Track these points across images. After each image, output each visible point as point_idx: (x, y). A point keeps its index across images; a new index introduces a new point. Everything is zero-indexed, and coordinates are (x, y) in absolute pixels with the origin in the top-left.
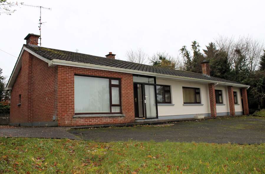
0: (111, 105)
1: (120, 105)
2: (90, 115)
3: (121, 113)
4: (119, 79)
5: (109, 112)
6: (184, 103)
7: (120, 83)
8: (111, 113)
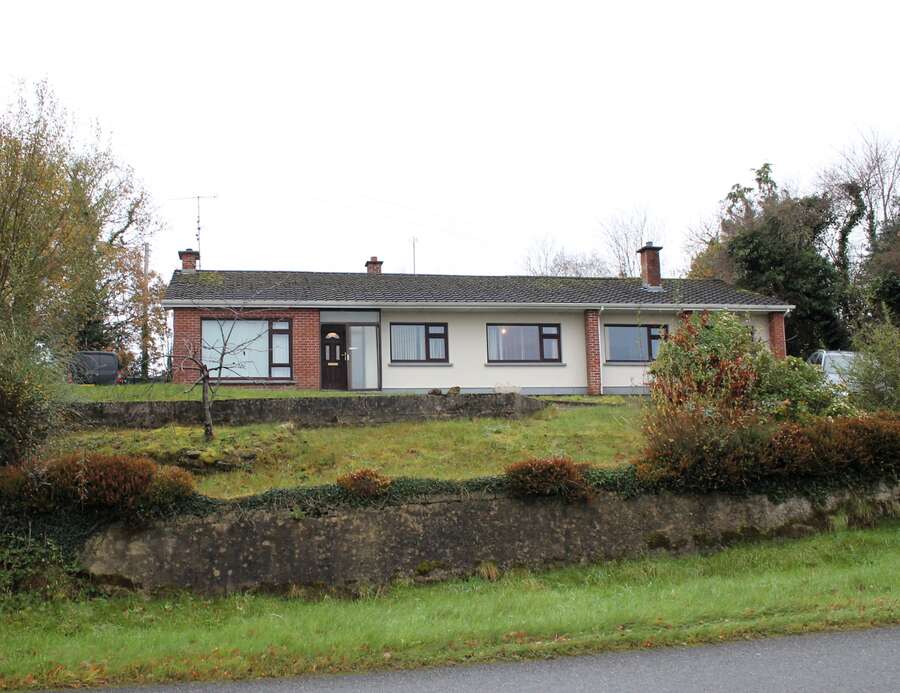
0: (272, 365)
1: (290, 365)
2: (241, 381)
3: (291, 378)
4: (290, 321)
5: (267, 376)
6: (489, 361)
7: (291, 326)
8: (270, 378)
